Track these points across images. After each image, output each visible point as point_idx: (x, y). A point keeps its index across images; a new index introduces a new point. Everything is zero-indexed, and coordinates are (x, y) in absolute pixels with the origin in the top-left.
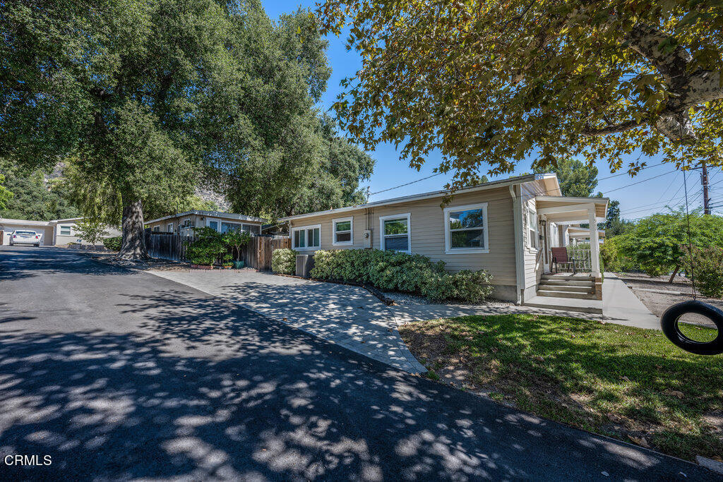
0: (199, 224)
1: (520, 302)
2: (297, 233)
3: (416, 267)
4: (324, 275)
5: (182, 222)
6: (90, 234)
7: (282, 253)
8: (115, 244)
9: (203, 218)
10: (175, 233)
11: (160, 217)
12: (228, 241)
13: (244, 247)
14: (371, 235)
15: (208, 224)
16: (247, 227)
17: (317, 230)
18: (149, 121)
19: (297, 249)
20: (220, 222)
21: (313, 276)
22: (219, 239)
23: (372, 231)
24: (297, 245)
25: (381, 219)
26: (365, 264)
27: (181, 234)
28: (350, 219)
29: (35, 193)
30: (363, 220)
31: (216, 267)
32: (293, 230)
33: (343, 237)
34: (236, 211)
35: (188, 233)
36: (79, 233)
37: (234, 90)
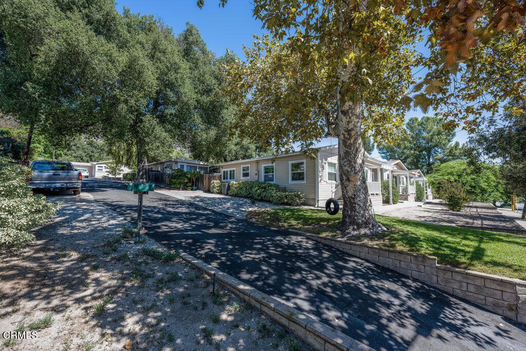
0: (175, 167)
1: (316, 206)
2: (224, 172)
3: (271, 189)
4: (234, 193)
5: (165, 165)
6: (113, 171)
7: (216, 183)
8: (129, 177)
9: (176, 163)
10: (161, 171)
11: (152, 162)
12: (189, 176)
13: (197, 179)
14: (258, 174)
15: (179, 167)
16: (201, 168)
17: (234, 171)
18: (155, 122)
19: (224, 181)
20: (185, 165)
21: (230, 194)
22: (185, 175)
23: (258, 171)
24: (224, 179)
25: (263, 165)
26: (251, 188)
27: (165, 172)
28: (249, 165)
29: (78, 145)
30: (255, 165)
31: (183, 190)
32: (222, 170)
33: (246, 175)
34: (195, 158)
35: (168, 171)
36: (108, 170)
37: (192, 103)
